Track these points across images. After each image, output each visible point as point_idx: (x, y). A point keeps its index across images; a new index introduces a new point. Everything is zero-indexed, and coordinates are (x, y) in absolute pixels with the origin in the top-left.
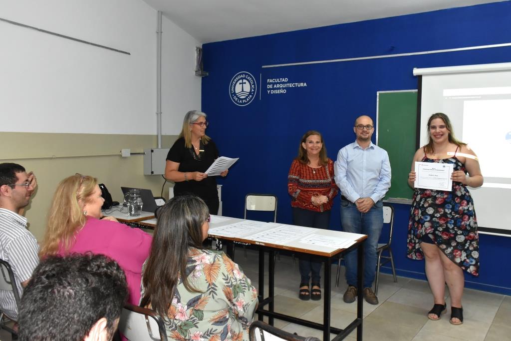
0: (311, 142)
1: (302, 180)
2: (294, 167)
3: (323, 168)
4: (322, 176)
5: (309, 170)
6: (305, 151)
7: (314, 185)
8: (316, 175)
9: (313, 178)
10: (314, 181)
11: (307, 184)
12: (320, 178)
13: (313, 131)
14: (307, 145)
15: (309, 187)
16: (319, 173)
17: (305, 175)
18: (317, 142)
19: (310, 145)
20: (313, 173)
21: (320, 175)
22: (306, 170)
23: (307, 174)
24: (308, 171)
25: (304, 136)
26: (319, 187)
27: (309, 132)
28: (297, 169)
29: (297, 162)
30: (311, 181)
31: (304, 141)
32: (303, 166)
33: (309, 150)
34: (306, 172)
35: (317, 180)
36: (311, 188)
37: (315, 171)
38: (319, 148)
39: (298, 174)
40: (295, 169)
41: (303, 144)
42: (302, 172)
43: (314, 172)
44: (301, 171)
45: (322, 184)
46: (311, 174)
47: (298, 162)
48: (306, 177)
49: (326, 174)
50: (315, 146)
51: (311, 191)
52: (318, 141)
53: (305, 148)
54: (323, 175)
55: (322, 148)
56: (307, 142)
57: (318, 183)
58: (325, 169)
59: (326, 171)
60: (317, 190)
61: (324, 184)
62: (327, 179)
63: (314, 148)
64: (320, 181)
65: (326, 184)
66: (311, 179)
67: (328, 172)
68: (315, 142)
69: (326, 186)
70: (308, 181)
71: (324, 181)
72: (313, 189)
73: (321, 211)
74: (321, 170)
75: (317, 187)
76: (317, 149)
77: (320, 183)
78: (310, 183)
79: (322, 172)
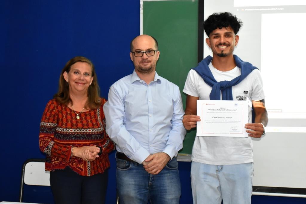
0: (77, 72)
1: (59, 130)
2: (49, 109)
3: (92, 112)
4: (90, 123)
5: (71, 114)
6: (66, 86)
8: (82, 122)
9: (77, 125)
10: (78, 131)
11: (66, 135)
12: (88, 125)
13: (82, 57)
14: (70, 76)
15: (71, 139)
16: (86, 118)
17: (64, 122)
18: (86, 74)
19: (75, 77)
20: (76, 119)
21: (87, 122)
22: (67, 114)
23: (67, 121)
24: (69, 116)
25: (68, 63)
27: (76, 58)
28: (53, 113)
29: (52, 103)
30: (73, 131)
31: (68, 70)
32: (62, 109)
33: (73, 83)
34: (66, 117)
35: (83, 128)
37: (80, 116)
38: (87, 82)
39: (54, 120)
40: (49, 113)
41: (65, 74)
42: (60, 117)
43: (78, 118)
44: (58, 116)
45: (90, 135)
46: (74, 120)
47: (54, 102)
48: (66, 125)
49: (97, 120)
50: (82, 78)
52: (88, 72)
53: (67, 81)
54: (91, 121)
55: (92, 84)
56: (71, 71)
57: (83, 133)
58: (95, 113)
59: (96, 116)
60: (82, 144)
61: (93, 134)
62: (97, 127)
63: (80, 82)
64: (86, 130)
65: (96, 134)
66: (73, 127)
67: (99, 118)
68: (82, 73)
69: (96, 137)
70: (68, 130)
71: (93, 130)
72: (76, 143)
73: (88, 175)
74: (90, 114)
75: (82, 138)
76: (84, 84)
77: (86, 133)
78: (72, 133)
79: (91, 118)
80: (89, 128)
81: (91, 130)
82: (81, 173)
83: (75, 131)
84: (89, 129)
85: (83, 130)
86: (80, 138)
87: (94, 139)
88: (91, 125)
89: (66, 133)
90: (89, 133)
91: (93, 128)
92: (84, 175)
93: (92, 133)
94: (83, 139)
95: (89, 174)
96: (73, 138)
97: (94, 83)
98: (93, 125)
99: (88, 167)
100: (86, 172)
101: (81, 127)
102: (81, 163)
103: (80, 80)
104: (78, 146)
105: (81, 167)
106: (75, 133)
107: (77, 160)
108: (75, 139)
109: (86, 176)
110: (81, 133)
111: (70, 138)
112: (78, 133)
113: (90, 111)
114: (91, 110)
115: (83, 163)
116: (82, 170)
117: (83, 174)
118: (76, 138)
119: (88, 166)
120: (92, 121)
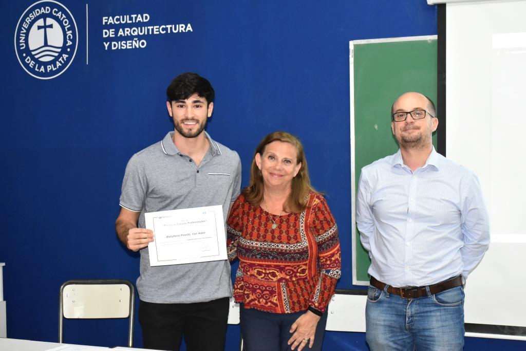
0: (272, 157)
3: (293, 217)
4: (284, 235)
7: (265, 254)
9: (265, 237)
10: (265, 245)
13: (285, 134)
14: (263, 162)
17: (249, 230)
18: (287, 161)
19: (269, 163)
23: (253, 228)
24: (256, 221)
26: (275, 258)
27: (276, 135)
33: (265, 174)
34: (253, 222)
35: (272, 242)
36: (256, 259)
38: (287, 174)
41: (258, 158)
45: (282, 253)
49: (296, 231)
50: (278, 168)
51: (259, 265)
52: (289, 158)
53: (259, 167)
54: (288, 233)
56: (264, 154)
57: (273, 249)
58: (297, 219)
59: (297, 225)
60: (273, 265)
61: (288, 253)
62: (295, 241)
63: (276, 172)
64: (278, 246)
65: (292, 253)
66: (259, 240)
67: (302, 227)
68: (280, 160)
69: (293, 257)
70: (252, 243)
71: (287, 247)
72: (264, 263)
73: (286, 312)
74: (288, 221)
75: (271, 257)
76: (282, 176)
77: (278, 250)
78: (257, 248)
79: (288, 227)
80: (281, 242)
81: (284, 247)
82: (275, 310)
83: (262, 246)
84: (281, 245)
85: (273, 244)
86: (268, 256)
87: (290, 260)
88: (286, 238)
89: (249, 247)
90: (282, 250)
91: (288, 243)
92: (281, 312)
93: (286, 250)
94: (273, 258)
95: (287, 310)
96: (258, 256)
97: (302, 173)
98: (289, 239)
99: (285, 299)
100: (282, 307)
101: (271, 239)
102: (274, 295)
103: (275, 169)
104: (267, 268)
105: (275, 301)
106: (261, 248)
107: (269, 291)
108: (260, 258)
109: (283, 314)
110: (269, 249)
111: (253, 255)
112: (265, 249)
113: (289, 216)
114: (291, 214)
115: (277, 294)
116: (276, 305)
117: (279, 311)
118: (262, 256)
119: (283, 298)
120: (288, 231)
